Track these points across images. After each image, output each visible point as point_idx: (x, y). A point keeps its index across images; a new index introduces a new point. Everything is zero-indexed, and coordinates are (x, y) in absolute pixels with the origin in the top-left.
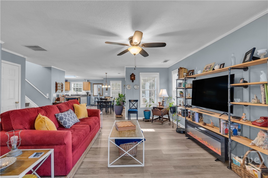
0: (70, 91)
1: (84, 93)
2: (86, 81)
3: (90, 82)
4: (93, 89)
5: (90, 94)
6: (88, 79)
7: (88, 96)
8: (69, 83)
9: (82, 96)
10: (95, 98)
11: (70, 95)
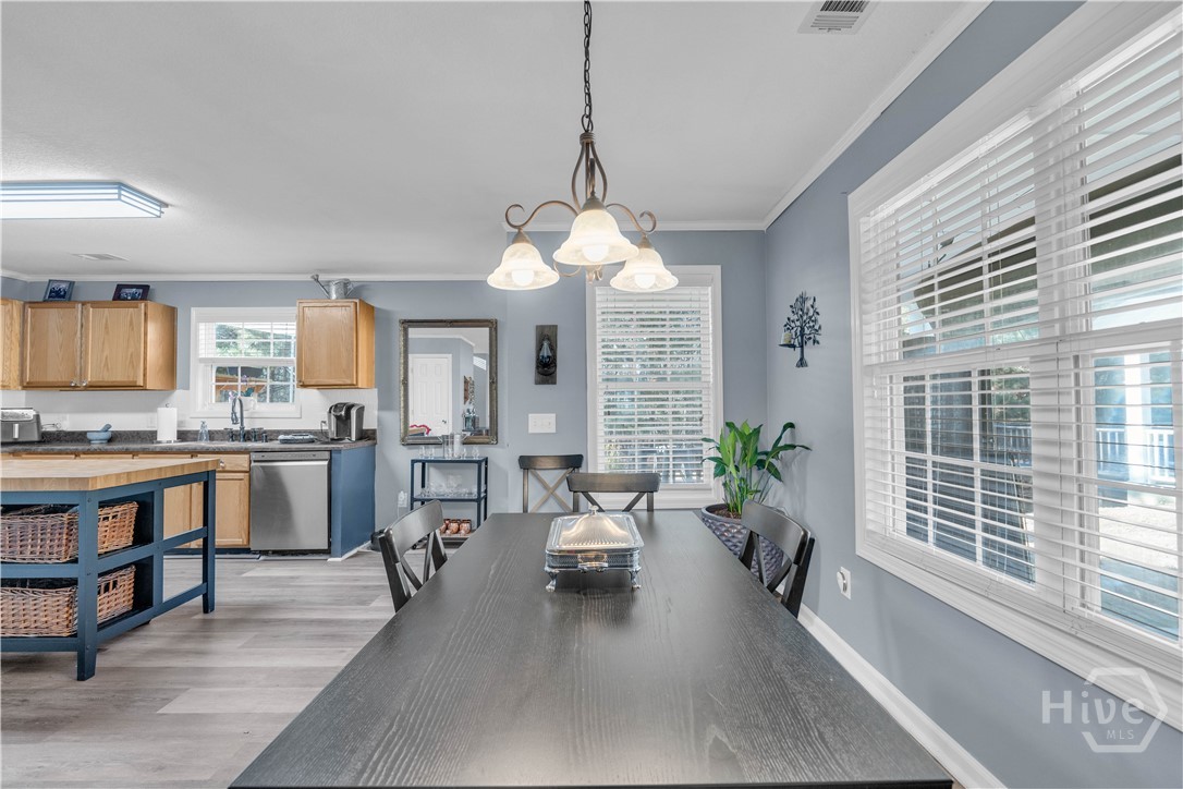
0: (178, 392)
1: (308, 411)
2: (334, 296)
3: (370, 310)
4: (402, 372)
5: (369, 423)
6: (352, 277)
7: (339, 451)
8: (171, 314)
9: (285, 441)
10: (413, 462)
11: (167, 436)
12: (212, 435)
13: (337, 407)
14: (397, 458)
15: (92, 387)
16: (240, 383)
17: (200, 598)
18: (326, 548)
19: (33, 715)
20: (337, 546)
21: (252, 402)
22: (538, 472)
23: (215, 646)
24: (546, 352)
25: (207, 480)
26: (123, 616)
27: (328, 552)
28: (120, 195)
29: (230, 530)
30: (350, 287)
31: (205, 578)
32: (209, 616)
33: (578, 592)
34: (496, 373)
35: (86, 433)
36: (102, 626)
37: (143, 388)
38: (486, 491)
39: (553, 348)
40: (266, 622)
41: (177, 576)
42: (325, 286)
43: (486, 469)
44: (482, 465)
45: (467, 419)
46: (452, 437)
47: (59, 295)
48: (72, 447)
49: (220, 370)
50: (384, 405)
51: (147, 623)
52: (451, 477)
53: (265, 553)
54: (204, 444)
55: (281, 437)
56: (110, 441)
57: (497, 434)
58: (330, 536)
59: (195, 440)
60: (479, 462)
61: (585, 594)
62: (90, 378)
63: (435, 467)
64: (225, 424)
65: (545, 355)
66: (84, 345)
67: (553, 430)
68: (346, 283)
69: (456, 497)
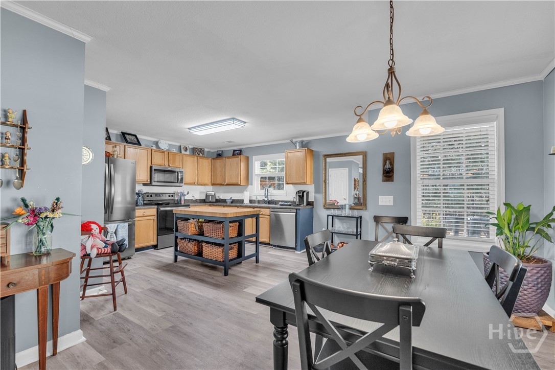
0: (250, 186)
1: (288, 193)
2: (298, 147)
3: (312, 152)
4: (324, 177)
5: (311, 199)
6: (304, 139)
7: (299, 209)
8: (247, 158)
9: (281, 205)
10: (328, 216)
11: (246, 202)
12: (259, 202)
13: (299, 192)
14: (322, 214)
15: (228, 185)
16: (267, 183)
17: (255, 258)
18: (295, 247)
19: (215, 282)
20: (299, 247)
21: (271, 190)
22: (384, 224)
23: (259, 274)
24: (388, 166)
25: (257, 217)
26: (235, 259)
27: (295, 249)
28: (234, 122)
29: (264, 237)
30: (304, 143)
31: (256, 252)
32: (257, 264)
33: (383, 274)
34: (366, 177)
35: (226, 200)
36: (230, 260)
37: (240, 185)
38: (361, 231)
39: (392, 164)
40: (274, 270)
41: (249, 249)
42: (295, 144)
43: (361, 221)
44: (359, 219)
45: (355, 198)
46: (345, 205)
47: (220, 155)
48: (223, 204)
49: (262, 178)
50: (317, 191)
51: (241, 263)
52: (345, 224)
53: (274, 246)
54: (257, 205)
55: (280, 203)
56: (232, 202)
57: (366, 205)
58: (296, 243)
59: (254, 203)
60: (357, 218)
61: (385, 275)
62: (227, 182)
63: (338, 219)
64: (262, 198)
65: (387, 168)
66: (225, 171)
67: (392, 204)
68: (302, 142)
69: (346, 233)
